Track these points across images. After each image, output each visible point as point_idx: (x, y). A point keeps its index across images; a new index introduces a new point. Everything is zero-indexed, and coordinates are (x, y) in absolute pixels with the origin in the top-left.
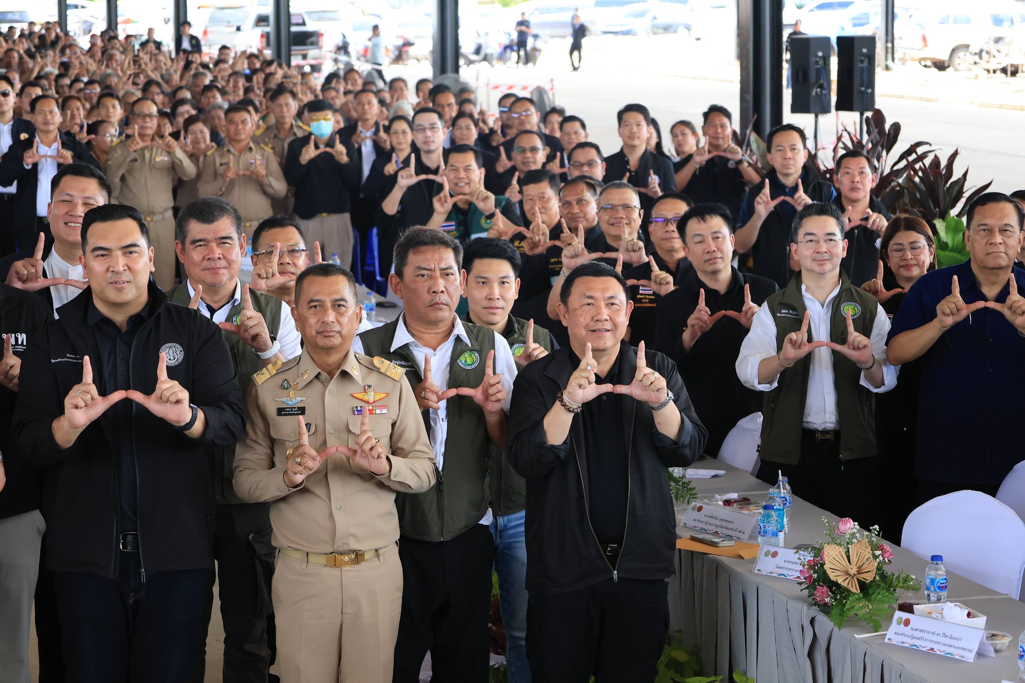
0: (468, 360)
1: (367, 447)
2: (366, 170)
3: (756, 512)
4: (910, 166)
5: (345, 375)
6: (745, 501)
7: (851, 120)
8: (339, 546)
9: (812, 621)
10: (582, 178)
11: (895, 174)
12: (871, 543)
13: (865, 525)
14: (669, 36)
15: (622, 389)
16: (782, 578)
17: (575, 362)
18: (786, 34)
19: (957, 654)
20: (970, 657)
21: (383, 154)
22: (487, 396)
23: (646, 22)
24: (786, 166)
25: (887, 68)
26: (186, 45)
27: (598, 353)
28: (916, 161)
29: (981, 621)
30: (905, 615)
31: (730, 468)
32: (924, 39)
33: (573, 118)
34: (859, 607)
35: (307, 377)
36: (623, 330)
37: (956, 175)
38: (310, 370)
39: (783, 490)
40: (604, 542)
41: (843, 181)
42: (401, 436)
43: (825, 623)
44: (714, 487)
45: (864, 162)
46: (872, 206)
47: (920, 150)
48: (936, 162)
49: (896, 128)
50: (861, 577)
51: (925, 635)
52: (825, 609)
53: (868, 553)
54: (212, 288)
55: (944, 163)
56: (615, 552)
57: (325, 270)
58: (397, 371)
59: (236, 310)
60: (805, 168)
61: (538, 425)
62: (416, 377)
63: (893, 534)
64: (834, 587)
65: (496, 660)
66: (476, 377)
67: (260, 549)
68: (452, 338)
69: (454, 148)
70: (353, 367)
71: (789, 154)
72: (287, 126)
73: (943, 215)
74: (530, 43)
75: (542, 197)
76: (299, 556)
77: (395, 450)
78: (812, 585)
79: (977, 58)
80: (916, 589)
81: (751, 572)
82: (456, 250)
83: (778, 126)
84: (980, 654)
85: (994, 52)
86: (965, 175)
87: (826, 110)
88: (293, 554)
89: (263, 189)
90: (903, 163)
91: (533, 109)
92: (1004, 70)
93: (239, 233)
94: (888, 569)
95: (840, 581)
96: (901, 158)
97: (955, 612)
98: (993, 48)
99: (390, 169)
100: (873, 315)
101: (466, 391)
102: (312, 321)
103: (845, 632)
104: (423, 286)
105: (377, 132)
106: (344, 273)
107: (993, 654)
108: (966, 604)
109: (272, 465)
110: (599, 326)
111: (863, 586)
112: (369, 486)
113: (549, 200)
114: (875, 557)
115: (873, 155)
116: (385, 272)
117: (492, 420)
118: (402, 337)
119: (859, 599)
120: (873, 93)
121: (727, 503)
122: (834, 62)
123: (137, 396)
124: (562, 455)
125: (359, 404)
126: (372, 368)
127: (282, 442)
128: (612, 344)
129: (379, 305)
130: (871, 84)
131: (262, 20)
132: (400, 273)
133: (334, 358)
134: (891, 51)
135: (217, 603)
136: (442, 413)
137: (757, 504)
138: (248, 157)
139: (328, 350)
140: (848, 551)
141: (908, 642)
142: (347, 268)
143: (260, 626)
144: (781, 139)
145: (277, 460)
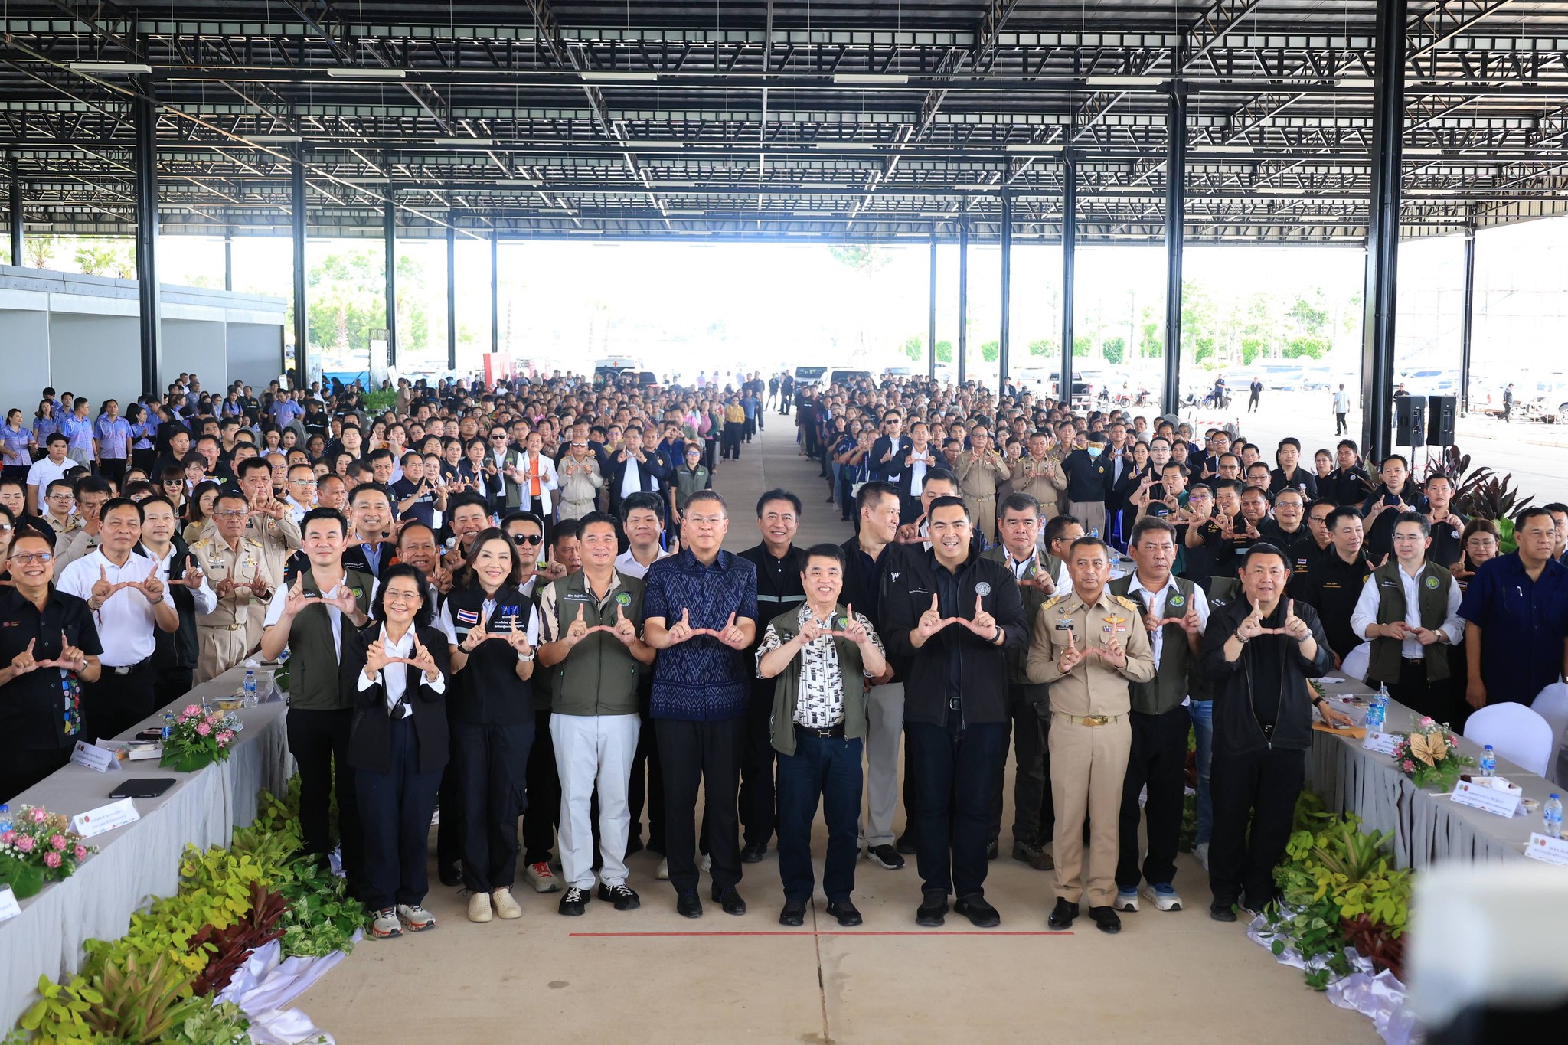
0: (1177, 601)
1: (1114, 647)
2: (1117, 475)
3: (1365, 708)
4: (1476, 482)
5: (1099, 606)
6: (1357, 700)
7: (1436, 451)
8: (1092, 712)
9: (1401, 783)
10: (1256, 487)
11: (1465, 489)
12: (1443, 734)
13: (1440, 721)
14: (1316, 391)
15: (1279, 631)
16: (1381, 753)
17: (1248, 609)
18: (1395, 391)
19: (1501, 812)
20: (1510, 815)
21: (1128, 465)
22: (1188, 624)
23: (1301, 382)
24: (1392, 482)
25: (1462, 416)
26: (1007, 392)
27: (1263, 604)
28: (1480, 480)
29: (1518, 791)
30: (1465, 784)
31: (1348, 678)
32: (1489, 397)
33: (1251, 446)
34: (1435, 776)
35: (1075, 607)
36: (1281, 589)
37: (1509, 491)
38: (1077, 602)
39: (1384, 695)
40: (1263, 724)
41: (1431, 494)
42: (1133, 646)
43: (1409, 785)
44: (1338, 689)
45: (1446, 480)
46: (1451, 510)
47: (1484, 473)
48: (1495, 481)
49: (1467, 458)
50: (1436, 756)
51: (1479, 798)
52: (1410, 775)
53: (1441, 740)
54: (1018, 550)
55: (1500, 482)
56: (1271, 730)
57: (1088, 541)
58: (1132, 605)
59: (1032, 564)
60: (1406, 482)
61: (1221, 647)
62: (1144, 611)
63: (1458, 728)
64: (1417, 761)
65: (1189, 791)
66: (1182, 611)
67: (1040, 712)
68: (1167, 587)
69: (1172, 463)
70: (1104, 602)
71: (1394, 474)
72: (1068, 445)
73: (1499, 517)
74: (1224, 393)
75: (1228, 496)
76: (1066, 718)
77: (1129, 652)
78: (1402, 759)
79: (1525, 411)
80: (1473, 766)
81: (1360, 747)
82: (1172, 532)
83: (1388, 455)
84: (1517, 813)
85: (1537, 407)
86: (1515, 490)
87: (1420, 444)
88: (1063, 716)
89: (1052, 484)
90: (1472, 481)
91: (1227, 439)
92: (1544, 419)
93: (1038, 516)
94: (1454, 752)
95: (1421, 758)
96: (1471, 477)
97: (1500, 784)
98: (1536, 404)
99: (1132, 475)
100: (1449, 584)
101: (1175, 620)
102: (1080, 572)
103: (1423, 792)
104: (1151, 554)
105: (1124, 451)
106: (1101, 543)
107: (1526, 814)
108: (1508, 778)
109: (1052, 659)
110: (1265, 586)
111: (1436, 762)
112: (1113, 676)
113: (1232, 498)
114: (1446, 744)
115: (1451, 476)
116: (1126, 539)
117: (1192, 639)
118: (1135, 585)
119: (1433, 771)
120: (1453, 434)
121: (1346, 700)
122: (1427, 411)
123: (963, 621)
124: (1235, 668)
125: (1107, 625)
126: (1116, 603)
127: (1058, 646)
128: (1274, 599)
129: (1122, 560)
130: (1452, 427)
131: (1054, 376)
132: (1135, 545)
133: (1092, 596)
134: (1465, 404)
135: (1012, 745)
136: (1160, 634)
137: (1365, 702)
138: (1043, 464)
139: (1090, 590)
140: (1427, 739)
141: (1467, 802)
142: (1102, 539)
143: (1039, 761)
144: (1391, 464)
145: (1054, 657)
